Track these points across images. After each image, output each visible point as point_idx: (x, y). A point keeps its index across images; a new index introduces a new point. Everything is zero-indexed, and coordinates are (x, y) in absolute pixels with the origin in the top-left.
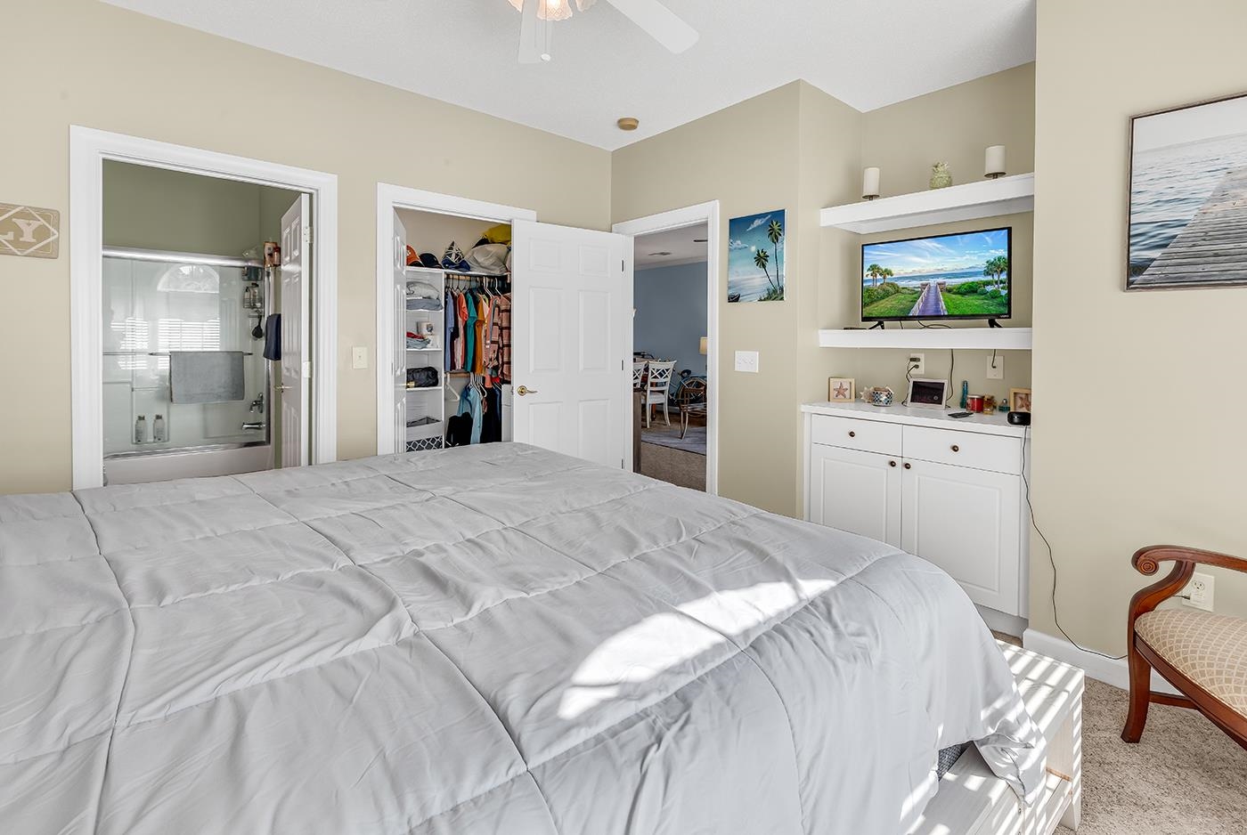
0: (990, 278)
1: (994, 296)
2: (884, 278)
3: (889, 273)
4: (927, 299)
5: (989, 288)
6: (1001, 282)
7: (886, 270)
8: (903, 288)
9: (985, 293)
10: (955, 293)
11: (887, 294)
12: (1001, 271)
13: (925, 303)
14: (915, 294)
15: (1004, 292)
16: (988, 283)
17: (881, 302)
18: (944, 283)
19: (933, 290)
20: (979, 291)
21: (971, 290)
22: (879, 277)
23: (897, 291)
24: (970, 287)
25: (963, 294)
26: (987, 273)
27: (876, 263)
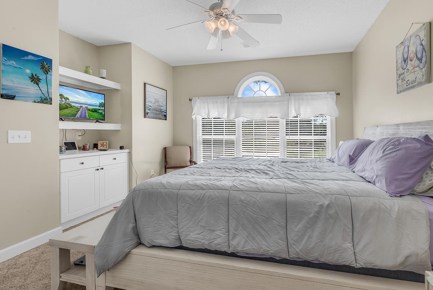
0: (100, 108)
1: (101, 114)
2: (66, 100)
3: (68, 99)
4: (82, 111)
5: (100, 111)
6: (103, 110)
7: (67, 98)
8: (74, 106)
9: (99, 112)
10: (91, 111)
11: (67, 108)
12: (103, 107)
13: (81, 113)
14: (78, 109)
15: (103, 113)
16: (99, 110)
17: (65, 110)
18: (88, 107)
19: (84, 109)
20: (97, 111)
21: (95, 111)
22: (63, 99)
23: (71, 107)
24: (95, 110)
25: (93, 112)
26: (99, 106)
27: (62, 94)
